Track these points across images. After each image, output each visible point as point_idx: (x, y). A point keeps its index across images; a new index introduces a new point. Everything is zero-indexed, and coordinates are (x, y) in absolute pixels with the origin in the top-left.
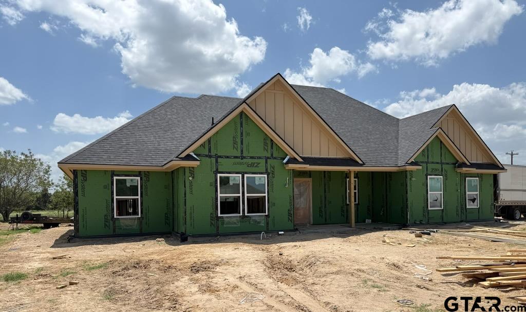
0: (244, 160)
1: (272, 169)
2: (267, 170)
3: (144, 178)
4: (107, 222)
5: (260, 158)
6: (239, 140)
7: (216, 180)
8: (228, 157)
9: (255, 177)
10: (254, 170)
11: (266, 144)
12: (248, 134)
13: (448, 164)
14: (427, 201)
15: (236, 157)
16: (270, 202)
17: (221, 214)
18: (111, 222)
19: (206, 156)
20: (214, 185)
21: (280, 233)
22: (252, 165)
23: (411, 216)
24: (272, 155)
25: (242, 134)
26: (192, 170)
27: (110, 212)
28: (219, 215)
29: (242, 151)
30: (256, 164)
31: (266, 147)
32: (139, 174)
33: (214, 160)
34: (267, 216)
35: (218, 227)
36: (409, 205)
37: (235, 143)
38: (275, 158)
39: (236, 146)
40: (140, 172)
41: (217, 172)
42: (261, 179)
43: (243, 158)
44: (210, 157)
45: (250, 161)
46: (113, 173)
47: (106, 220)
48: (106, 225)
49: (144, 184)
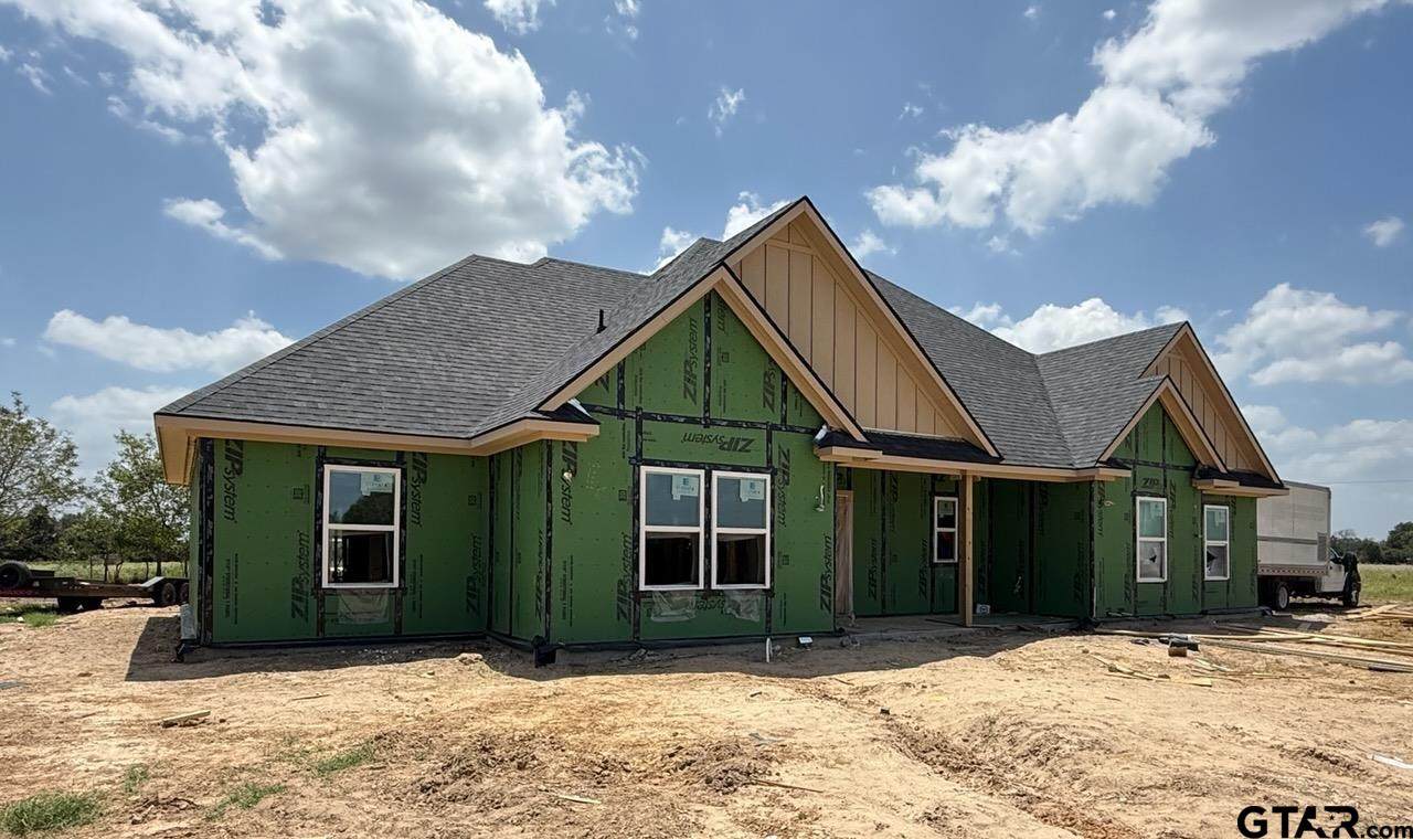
0: (713, 430)
1: (783, 460)
2: (769, 460)
3: (412, 474)
4: (300, 599)
5: (752, 425)
6: (700, 373)
7: (637, 484)
8: (668, 419)
9: (738, 481)
10: (738, 459)
11: (768, 388)
12: (724, 357)
13: (1177, 468)
14: (1135, 561)
15: (691, 420)
16: (776, 553)
17: (647, 582)
18: (313, 602)
19: (612, 412)
20: (629, 498)
21: (803, 640)
22: (732, 445)
23: (1101, 598)
24: (784, 420)
25: (708, 354)
26: (571, 449)
27: (311, 570)
28: (643, 587)
29: (707, 403)
30: (742, 444)
31: (770, 398)
32: (398, 459)
33: (631, 424)
34: (769, 593)
35: (637, 624)
36: (1097, 570)
37: (690, 378)
38: (792, 429)
39: (691, 387)
40: (401, 454)
41: (639, 460)
42: (757, 485)
43: (709, 423)
44: (622, 414)
45: (729, 433)
46: (324, 455)
47: (298, 596)
48: (295, 609)
49: (410, 489)
